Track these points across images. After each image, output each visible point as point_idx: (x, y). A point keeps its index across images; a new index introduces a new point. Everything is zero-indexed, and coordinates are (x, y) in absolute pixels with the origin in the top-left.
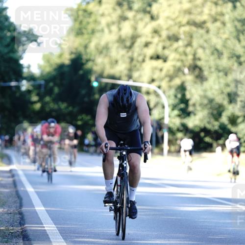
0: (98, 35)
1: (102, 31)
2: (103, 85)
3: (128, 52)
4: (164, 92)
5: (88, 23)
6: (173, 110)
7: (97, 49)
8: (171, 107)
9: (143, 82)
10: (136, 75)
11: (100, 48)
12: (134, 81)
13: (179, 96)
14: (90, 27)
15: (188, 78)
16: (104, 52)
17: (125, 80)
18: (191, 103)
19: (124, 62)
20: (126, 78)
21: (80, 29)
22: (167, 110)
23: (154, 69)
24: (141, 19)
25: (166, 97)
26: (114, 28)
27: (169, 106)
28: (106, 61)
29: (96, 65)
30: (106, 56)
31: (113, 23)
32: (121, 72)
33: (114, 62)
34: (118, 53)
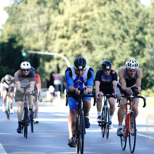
2: (29, 54)
3: (45, 33)
4: (68, 58)
9: (54, 52)
10: (50, 48)
12: (48, 52)
16: (30, 34)
17: (43, 51)
19: (42, 39)
23: (61, 44)
24: (53, 13)
25: (69, 61)
28: (31, 40)
29: (25, 42)
30: (30, 36)
32: (40, 46)
33: (36, 40)
34: (38, 35)
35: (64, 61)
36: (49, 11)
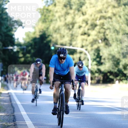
0: (54, 22)
1: (56, 20)
2: (57, 48)
3: (70, 31)
4: (89, 52)
5: (49, 16)
6: (93, 61)
7: (53, 29)
8: (92, 60)
9: (78, 47)
10: (74, 43)
11: (55, 29)
12: (73, 46)
13: (96, 54)
14: (50, 18)
15: (101, 45)
16: (57, 31)
18: (103, 58)
19: (68, 36)
20: (69, 45)
21: (45, 19)
22: (90, 62)
23: (83, 40)
24: (77, 14)
25: (90, 55)
26: (62, 19)
27: (91, 59)
28: (58, 36)
29: (53, 38)
30: (58, 33)
31: (62, 16)
32: (66, 42)
33: (62, 36)
34: (64, 32)
35: (85, 54)
36: (74, 13)
